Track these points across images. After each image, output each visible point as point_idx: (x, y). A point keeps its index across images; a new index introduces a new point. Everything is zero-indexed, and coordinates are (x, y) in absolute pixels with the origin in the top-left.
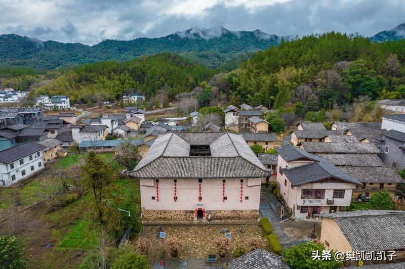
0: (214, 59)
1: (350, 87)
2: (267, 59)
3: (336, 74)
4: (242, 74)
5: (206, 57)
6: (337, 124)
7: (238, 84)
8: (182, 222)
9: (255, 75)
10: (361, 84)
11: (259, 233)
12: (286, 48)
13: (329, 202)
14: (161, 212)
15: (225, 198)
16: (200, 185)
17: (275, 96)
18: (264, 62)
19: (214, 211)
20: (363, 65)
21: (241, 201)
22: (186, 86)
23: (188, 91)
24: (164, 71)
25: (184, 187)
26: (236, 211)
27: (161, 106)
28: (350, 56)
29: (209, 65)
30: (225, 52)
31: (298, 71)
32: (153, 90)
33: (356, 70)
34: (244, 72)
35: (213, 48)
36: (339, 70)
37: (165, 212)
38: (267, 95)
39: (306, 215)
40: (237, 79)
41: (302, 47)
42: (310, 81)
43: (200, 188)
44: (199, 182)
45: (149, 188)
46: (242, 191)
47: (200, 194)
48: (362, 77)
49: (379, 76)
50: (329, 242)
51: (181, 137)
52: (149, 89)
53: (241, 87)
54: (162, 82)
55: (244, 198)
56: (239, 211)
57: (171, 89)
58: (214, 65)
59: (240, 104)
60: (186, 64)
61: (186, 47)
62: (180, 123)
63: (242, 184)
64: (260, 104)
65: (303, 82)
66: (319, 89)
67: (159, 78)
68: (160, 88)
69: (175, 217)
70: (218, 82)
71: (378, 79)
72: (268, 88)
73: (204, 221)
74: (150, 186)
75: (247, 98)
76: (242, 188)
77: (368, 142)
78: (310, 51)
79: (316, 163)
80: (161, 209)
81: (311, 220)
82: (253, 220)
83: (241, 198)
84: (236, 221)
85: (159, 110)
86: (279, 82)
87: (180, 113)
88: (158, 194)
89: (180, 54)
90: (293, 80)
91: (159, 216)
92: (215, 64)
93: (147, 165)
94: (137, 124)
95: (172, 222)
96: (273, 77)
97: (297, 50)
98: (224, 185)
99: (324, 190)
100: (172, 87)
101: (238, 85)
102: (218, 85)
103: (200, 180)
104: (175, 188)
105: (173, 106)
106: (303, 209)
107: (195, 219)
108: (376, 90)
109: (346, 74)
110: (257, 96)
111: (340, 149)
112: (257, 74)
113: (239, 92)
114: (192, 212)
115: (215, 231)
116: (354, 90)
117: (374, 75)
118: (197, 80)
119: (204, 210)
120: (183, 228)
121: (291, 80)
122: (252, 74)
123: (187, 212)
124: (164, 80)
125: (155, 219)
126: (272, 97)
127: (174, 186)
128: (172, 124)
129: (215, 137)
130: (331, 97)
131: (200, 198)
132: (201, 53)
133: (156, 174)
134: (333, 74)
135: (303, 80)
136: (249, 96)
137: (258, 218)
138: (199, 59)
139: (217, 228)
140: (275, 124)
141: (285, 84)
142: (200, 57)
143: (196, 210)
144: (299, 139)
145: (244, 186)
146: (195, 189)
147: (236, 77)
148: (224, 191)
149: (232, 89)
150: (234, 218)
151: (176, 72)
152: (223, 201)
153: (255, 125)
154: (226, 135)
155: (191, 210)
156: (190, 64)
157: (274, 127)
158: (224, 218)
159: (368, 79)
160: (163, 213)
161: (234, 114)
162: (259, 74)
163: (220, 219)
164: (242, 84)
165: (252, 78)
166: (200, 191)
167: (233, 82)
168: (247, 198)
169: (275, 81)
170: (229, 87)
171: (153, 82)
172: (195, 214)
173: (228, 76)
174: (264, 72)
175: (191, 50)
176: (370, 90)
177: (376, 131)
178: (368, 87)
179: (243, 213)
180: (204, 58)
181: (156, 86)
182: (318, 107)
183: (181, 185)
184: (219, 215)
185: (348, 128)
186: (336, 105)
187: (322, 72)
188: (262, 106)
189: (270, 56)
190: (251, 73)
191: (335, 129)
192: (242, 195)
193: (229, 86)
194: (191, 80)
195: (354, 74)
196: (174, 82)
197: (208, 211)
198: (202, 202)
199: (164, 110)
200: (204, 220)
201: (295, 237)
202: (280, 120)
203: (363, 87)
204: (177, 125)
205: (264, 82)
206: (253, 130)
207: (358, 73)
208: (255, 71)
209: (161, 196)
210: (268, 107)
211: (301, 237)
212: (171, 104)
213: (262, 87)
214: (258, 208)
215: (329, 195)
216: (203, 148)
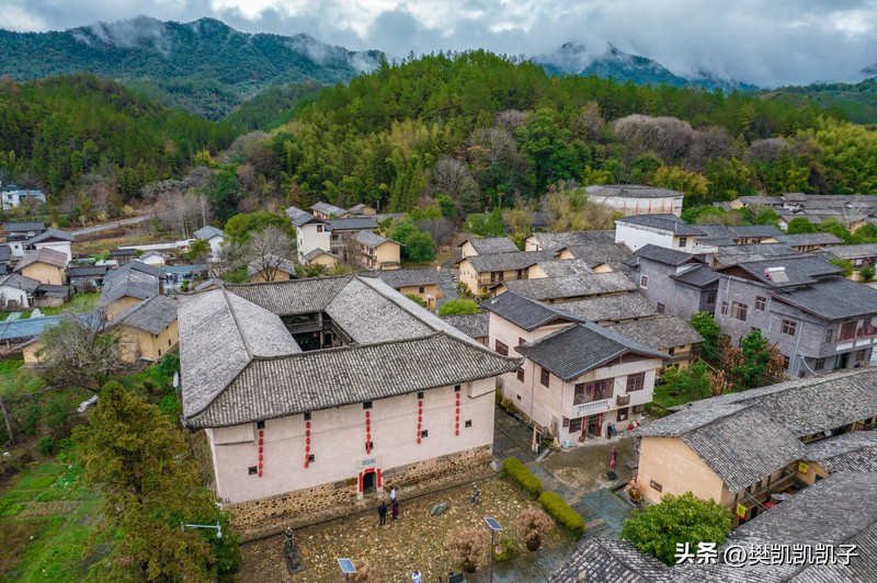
0: (209, 98)
1: (532, 162)
2: (357, 101)
3: (505, 136)
4: (304, 134)
5: (188, 91)
6: (538, 238)
7: (299, 158)
8: (330, 512)
9: (335, 137)
10: (551, 157)
11: (511, 495)
12: (394, 80)
13: (620, 401)
14: (274, 500)
15: (425, 434)
16: (368, 414)
17: (388, 184)
18: (352, 109)
19: (400, 468)
20: (552, 119)
21: (457, 433)
22: (159, 163)
23: (165, 175)
24: (94, 124)
25: (329, 427)
26: (447, 457)
27: (103, 216)
28: (522, 100)
29: (199, 111)
30: (232, 82)
31: (430, 129)
32: (67, 176)
33: (539, 128)
34: (309, 129)
35: (200, 70)
36: (510, 128)
37: (284, 499)
38: (370, 181)
39: (579, 433)
40: (295, 145)
41: (424, 77)
42: (457, 149)
43: (368, 422)
44: (365, 408)
45: (238, 446)
46: (458, 411)
47: (369, 437)
48: (551, 143)
49: (577, 141)
50: (660, 483)
51: (248, 298)
52: (53, 172)
53: (308, 165)
54: (90, 152)
55: (462, 424)
56: (454, 455)
57: (121, 172)
58: (211, 112)
59: (312, 204)
60: (144, 108)
61: (127, 64)
62: (174, 258)
63: (458, 396)
64: (358, 203)
65: (444, 152)
66: (478, 167)
67: (80, 142)
68: (86, 170)
69: (309, 504)
70: (250, 155)
71: (576, 146)
72: (370, 165)
73: (380, 497)
74: (242, 443)
75: (324, 188)
76: (458, 403)
77: (610, 270)
78: (444, 87)
79: (579, 326)
80: (274, 494)
81: (588, 442)
82: (481, 467)
83: (457, 426)
84: (449, 478)
85: (98, 228)
86: (395, 152)
87: (163, 231)
88: (261, 458)
89: (117, 81)
90: (423, 150)
91: (270, 511)
92: (211, 109)
93: (226, 389)
94: (59, 268)
95: (305, 518)
96: (378, 141)
97: (416, 83)
98: (420, 404)
99: (611, 380)
100: (121, 166)
101: (298, 160)
102: (252, 161)
103: (368, 405)
104: (308, 433)
105: (138, 216)
106: (573, 425)
107: (359, 498)
108: (575, 167)
109: (522, 136)
110: (348, 185)
111: (574, 288)
112: (340, 135)
113: (304, 177)
114: (352, 482)
115: (416, 514)
116: (539, 168)
117: (571, 138)
118: (184, 149)
119: (379, 470)
120: (341, 528)
121: (418, 148)
122: (327, 135)
123: (338, 485)
124: (96, 149)
125: (260, 523)
126: (383, 186)
127: (304, 430)
128: (156, 260)
129: (331, 290)
130: (500, 182)
131: (369, 446)
132: (172, 82)
133: (259, 411)
134: (498, 135)
135: (441, 148)
136: (328, 183)
137: (490, 462)
138: (169, 95)
139: (418, 507)
140: (414, 245)
141: (408, 158)
142: (171, 90)
143: (361, 474)
144: (480, 274)
145: (463, 399)
146: (357, 426)
147: (292, 142)
148: (420, 419)
149: (284, 168)
150: (444, 473)
151: (127, 128)
152: (419, 441)
153: (371, 251)
154: (354, 282)
155: (350, 477)
156: (154, 109)
157: (414, 253)
158: (423, 480)
159: (562, 147)
160: (279, 503)
161: (319, 230)
162: (344, 134)
163: (415, 482)
164: (310, 156)
165: (330, 145)
166: (368, 430)
167: (286, 154)
168: (469, 424)
169: (385, 152)
170: (279, 166)
171: (63, 154)
172: (358, 486)
173: (274, 139)
174: (355, 130)
175: (143, 73)
176: (567, 168)
177: (611, 248)
178: (563, 163)
179: (462, 458)
180: (184, 95)
181: (74, 165)
182: (478, 205)
183: (319, 424)
184: (412, 473)
185: (561, 246)
186: (519, 200)
187: (479, 132)
188: (362, 205)
189: (362, 95)
190: (325, 133)
191: (533, 248)
192: (457, 419)
193: (278, 162)
194: (171, 148)
195: (536, 137)
196: (127, 153)
197: (387, 472)
198: (374, 453)
199: (114, 225)
200: (380, 494)
201: (582, 486)
202: (422, 235)
203: (555, 162)
204: (168, 262)
205: (359, 153)
206: (365, 260)
207: (543, 134)
208: (335, 127)
209: (271, 462)
210: (374, 207)
211: (591, 484)
212: (128, 209)
213: (355, 163)
214: (490, 441)
215: (620, 388)
216: (303, 318)
